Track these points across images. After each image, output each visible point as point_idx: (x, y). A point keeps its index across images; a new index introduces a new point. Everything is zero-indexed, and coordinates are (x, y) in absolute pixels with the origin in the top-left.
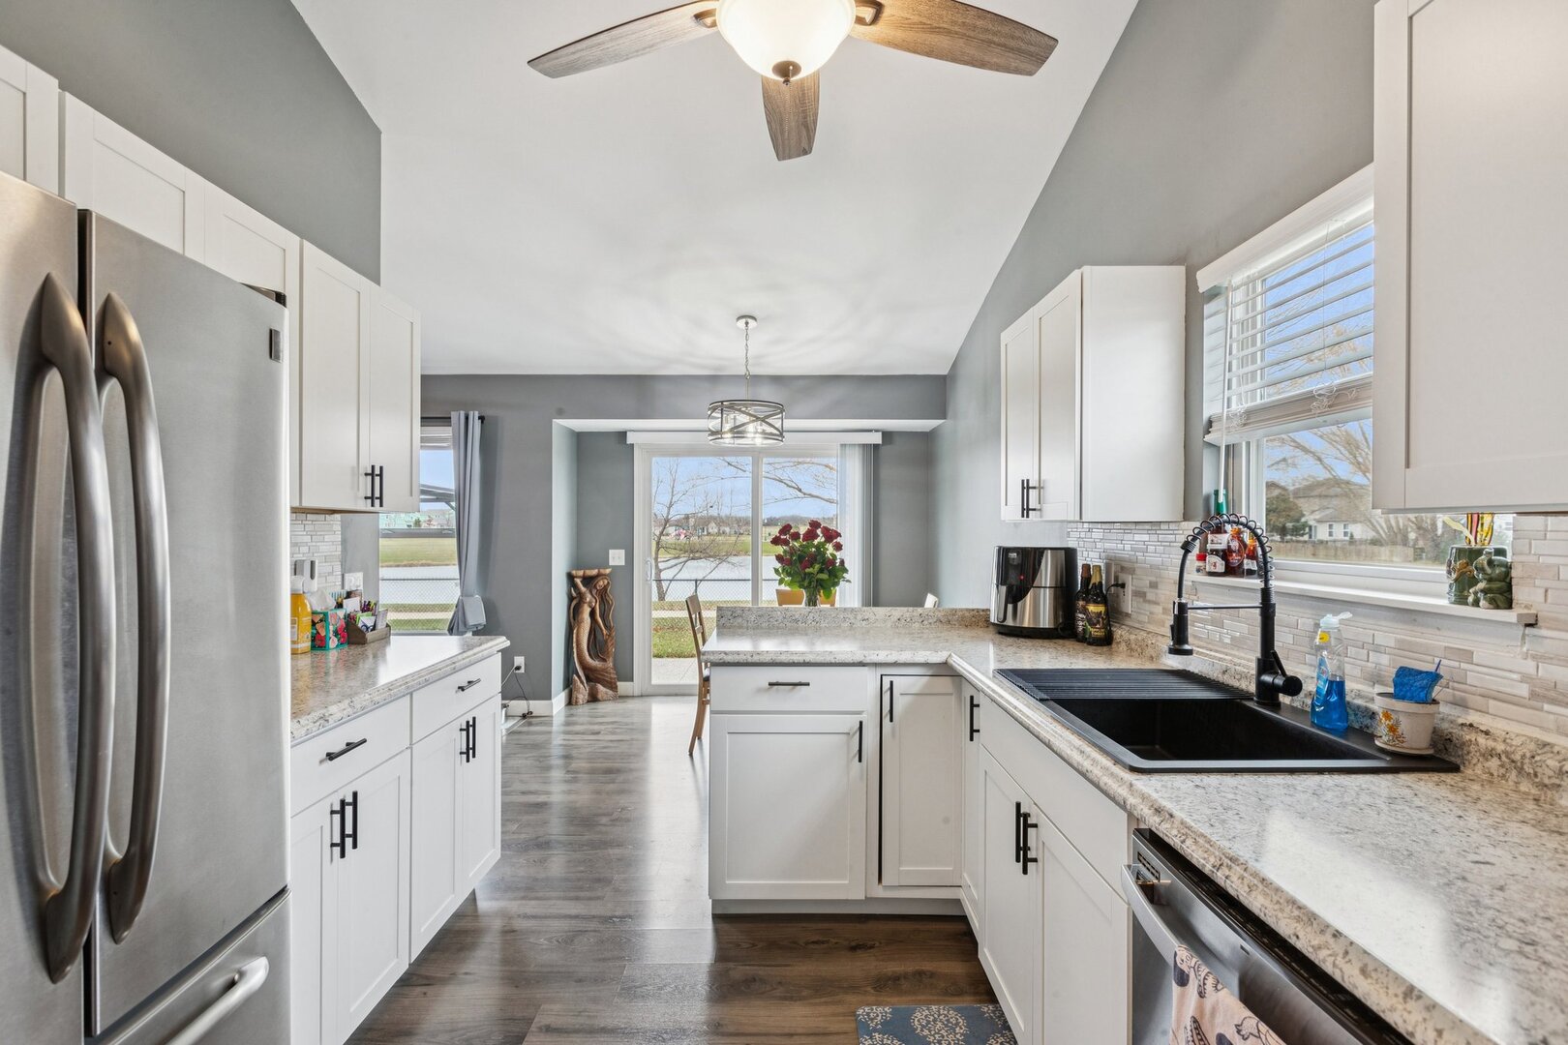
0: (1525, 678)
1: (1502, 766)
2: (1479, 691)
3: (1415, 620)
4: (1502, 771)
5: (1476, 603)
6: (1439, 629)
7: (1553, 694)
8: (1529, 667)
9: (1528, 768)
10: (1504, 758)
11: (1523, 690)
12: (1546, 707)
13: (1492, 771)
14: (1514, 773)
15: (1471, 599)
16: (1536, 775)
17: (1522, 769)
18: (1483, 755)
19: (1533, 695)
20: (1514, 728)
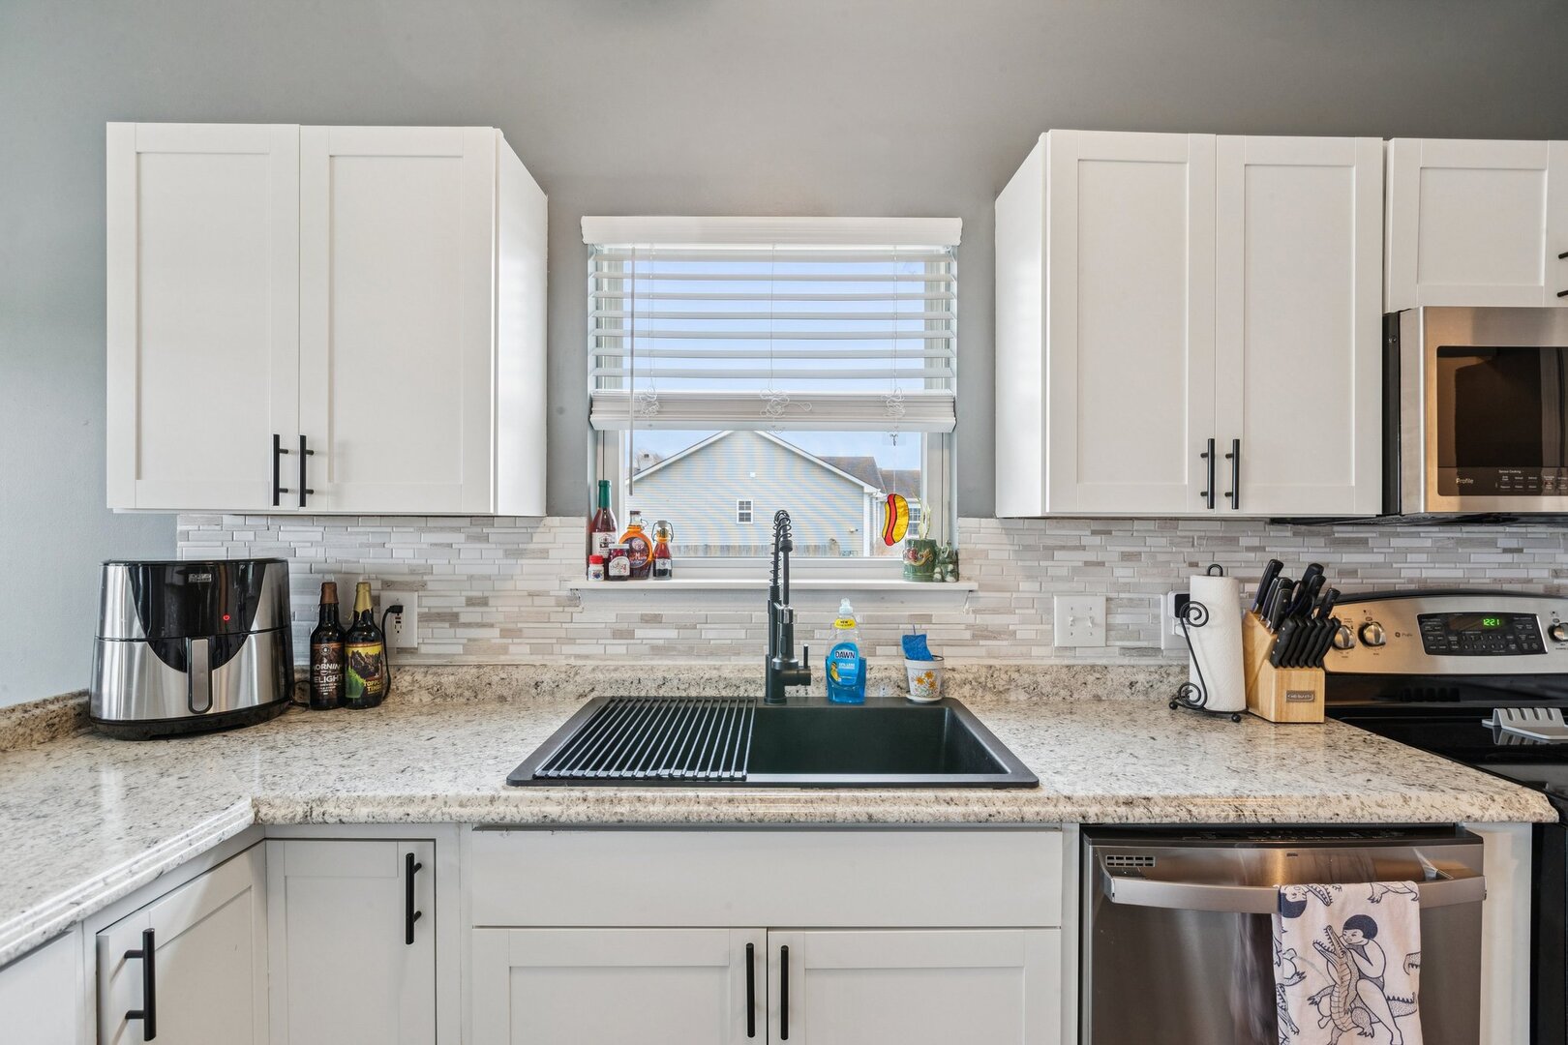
0: (969, 627)
1: (972, 689)
2: (937, 642)
3: (883, 598)
4: (973, 691)
5: (943, 580)
6: (902, 602)
7: (985, 633)
8: (971, 619)
9: (990, 685)
10: (974, 683)
11: (967, 635)
12: (981, 642)
13: (966, 694)
14: (980, 690)
15: (937, 576)
16: (995, 688)
17: (986, 685)
18: (959, 686)
19: (974, 637)
20: (968, 662)
